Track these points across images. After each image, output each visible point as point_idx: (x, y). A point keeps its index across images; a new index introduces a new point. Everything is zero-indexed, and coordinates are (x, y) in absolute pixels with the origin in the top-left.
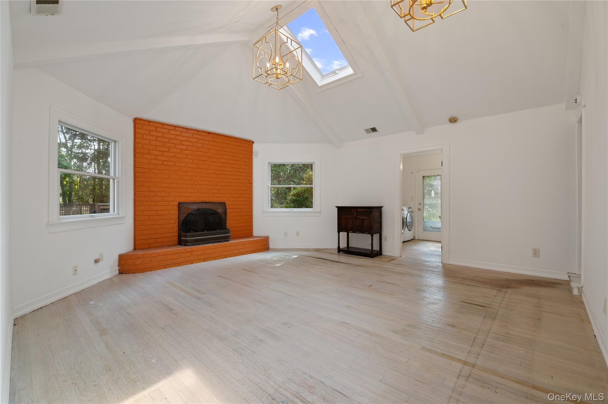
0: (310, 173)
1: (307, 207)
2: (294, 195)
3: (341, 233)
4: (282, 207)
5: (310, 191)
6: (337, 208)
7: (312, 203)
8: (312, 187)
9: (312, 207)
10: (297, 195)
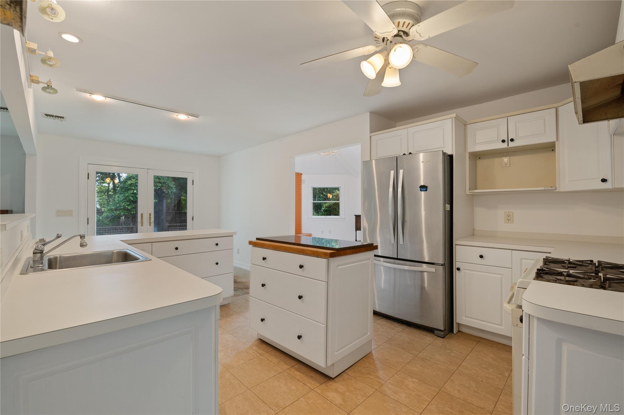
0: (338, 192)
1: (335, 215)
2: (326, 207)
3: (357, 231)
4: (318, 215)
5: (338, 205)
6: (355, 216)
7: (339, 212)
8: (339, 203)
9: (339, 215)
10: (329, 207)
